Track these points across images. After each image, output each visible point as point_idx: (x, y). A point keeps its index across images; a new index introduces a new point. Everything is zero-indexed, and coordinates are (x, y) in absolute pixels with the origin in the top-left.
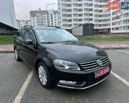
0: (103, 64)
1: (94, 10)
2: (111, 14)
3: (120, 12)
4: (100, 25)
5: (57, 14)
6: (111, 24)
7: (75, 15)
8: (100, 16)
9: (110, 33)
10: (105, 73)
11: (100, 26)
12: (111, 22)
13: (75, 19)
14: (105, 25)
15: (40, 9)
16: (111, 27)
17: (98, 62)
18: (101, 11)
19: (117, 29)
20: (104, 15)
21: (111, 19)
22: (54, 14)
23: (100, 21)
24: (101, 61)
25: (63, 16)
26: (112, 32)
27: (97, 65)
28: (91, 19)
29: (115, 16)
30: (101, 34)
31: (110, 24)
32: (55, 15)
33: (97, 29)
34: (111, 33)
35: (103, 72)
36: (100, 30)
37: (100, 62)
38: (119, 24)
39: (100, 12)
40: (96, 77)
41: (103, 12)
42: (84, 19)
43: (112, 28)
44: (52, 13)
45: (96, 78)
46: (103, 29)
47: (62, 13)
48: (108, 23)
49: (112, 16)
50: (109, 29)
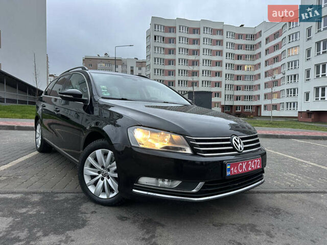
1: (224, 65)
2: (263, 75)
3: (279, 73)
4: (238, 98)
5: (144, 69)
6: (262, 97)
7: (182, 72)
8: (238, 78)
9: (260, 116)
10: (250, 169)
11: (237, 100)
12: (263, 91)
13: (182, 81)
14: (250, 97)
15: (106, 54)
16: (262, 102)
17: (234, 142)
18: (239, 67)
19: (275, 107)
20: (246, 76)
21: (262, 86)
22: (137, 67)
23: (238, 88)
24: (242, 142)
25: (155, 72)
26: (264, 113)
27: (232, 147)
28: (219, 83)
29: (269, 79)
30: (239, 117)
31: (259, 96)
32: (140, 69)
33: (231, 106)
34: (262, 115)
35: (247, 166)
36: (237, 107)
37: (238, 141)
38: (279, 97)
39: (238, 69)
40: (228, 173)
41: (244, 69)
42: (203, 82)
43: (265, 106)
44: (134, 65)
45: (229, 176)
46: (244, 107)
47: (153, 67)
48: (255, 93)
49: (263, 81)
50: (258, 107)
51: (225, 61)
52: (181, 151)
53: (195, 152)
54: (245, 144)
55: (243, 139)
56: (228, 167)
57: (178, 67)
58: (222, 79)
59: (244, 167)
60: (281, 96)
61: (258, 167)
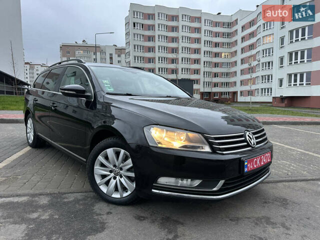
0: (258, 143)
1: (202, 53)
2: (239, 62)
3: (255, 60)
4: (216, 85)
5: (123, 56)
6: (238, 84)
7: (162, 59)
8: (216, 65)
9: (237, 102)
10: (262, 163)
11: (215, 86)
12: (239, 78)
13: (162, 69)
14: (227, 84)
15: (84, 41)
16: (238, 88)
17: (247, 137)
18: (217, 55)
19: (250, 93)
20: (223, 63)
21: (239, 73)
22: (116, 54)
23: (216, 75)
24: (254, 136)
25: (135, 60)
26: (240, 99)
27: (246, 143)
28: (197, 71)
29: (246, 66)
30: (217, 103)
31: (235, 83)
32: (119, 56)
33: (210, 93)
34: (238, 101)
35: (260, 161)
36: (215, 94)
37: (251, 136)
38: (254, 84)
39: (216, 57)
40: (246, 170)
41: (221, 57)
42: (182, 69)
43: (241, 92)
44: (113, 52)
46: (221, 93)
47: (132, 54)
48: (232, 80)
49: (239, 67)
50: (235, 93)
51: (204, 49)
52: (199, 150)
53: (214, 151)
54: (257, 138)
55: (254, 134)
56: (246, 164)
57: (158, 54)
58: (201, 67)
59: (258, 162)
60: (256, 83)
61: (269, 160)
